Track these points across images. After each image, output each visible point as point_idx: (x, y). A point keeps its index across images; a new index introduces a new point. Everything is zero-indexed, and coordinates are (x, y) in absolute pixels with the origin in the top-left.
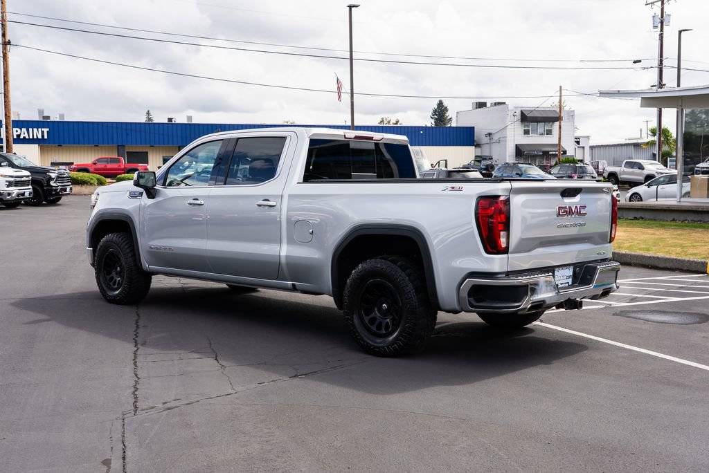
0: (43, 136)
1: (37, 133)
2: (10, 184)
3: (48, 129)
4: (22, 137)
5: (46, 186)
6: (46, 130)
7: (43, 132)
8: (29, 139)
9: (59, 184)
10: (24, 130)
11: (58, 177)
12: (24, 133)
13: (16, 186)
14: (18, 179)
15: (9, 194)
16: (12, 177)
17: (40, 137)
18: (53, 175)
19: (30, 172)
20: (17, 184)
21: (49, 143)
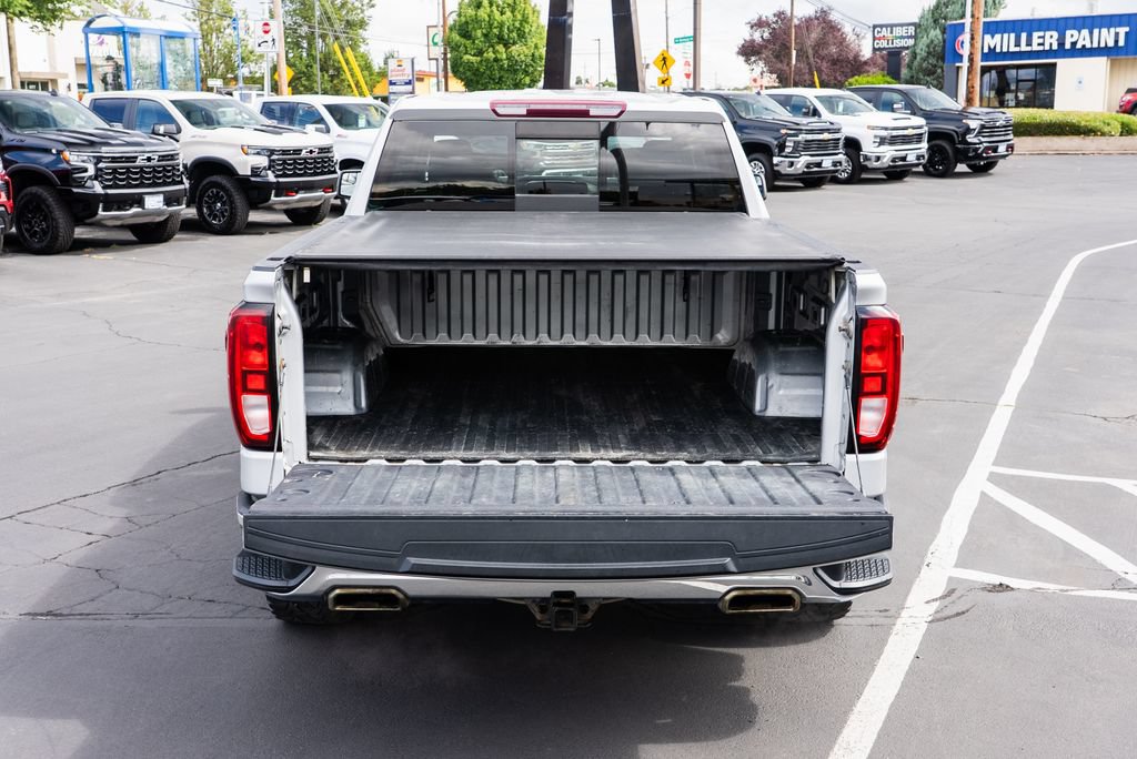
0: (1116, 42)
1: (1107, 37)
2: (882, 141)
3: (1127, 29)
4: (1079, 46)
5: (960, 143)
6: (1122, 31)
7: (1117, 34)
8: (1091, 48)
9: (983, 139)
10: (1085, 32)
11: (983, 127)
12: (1083, 38)
13: (891, 144)
14: (895, 133)
15: (878, 159)
16: (886, 129)
17: (1111, 44)
18: (974, 124)
19: (926, 118)
20: (893, 140)
21: (1126, 54)
